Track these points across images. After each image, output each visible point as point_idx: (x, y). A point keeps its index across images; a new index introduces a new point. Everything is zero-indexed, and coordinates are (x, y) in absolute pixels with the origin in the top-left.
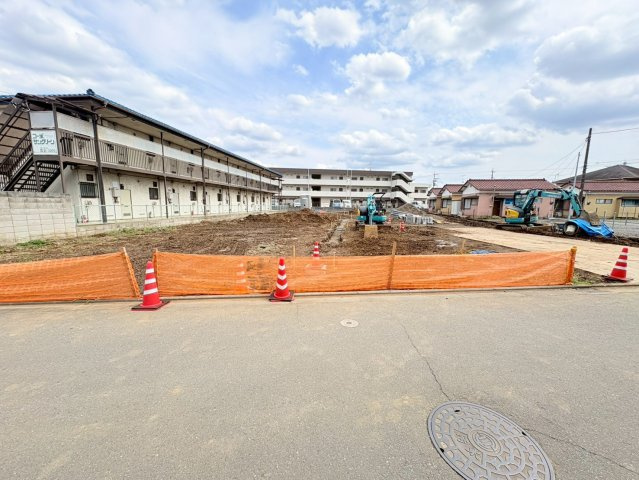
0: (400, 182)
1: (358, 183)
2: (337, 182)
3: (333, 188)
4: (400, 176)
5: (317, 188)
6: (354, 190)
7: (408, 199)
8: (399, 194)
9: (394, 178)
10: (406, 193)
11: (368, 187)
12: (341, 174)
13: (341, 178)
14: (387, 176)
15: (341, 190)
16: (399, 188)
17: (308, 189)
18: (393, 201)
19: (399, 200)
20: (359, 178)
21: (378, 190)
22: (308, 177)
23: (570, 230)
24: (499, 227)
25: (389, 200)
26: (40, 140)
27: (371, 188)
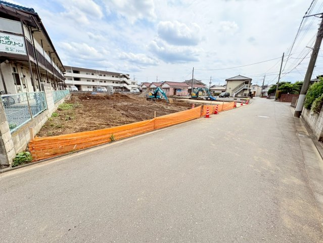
0: (125, 79)
1: (103, 78)
2: (90, 76)
3: (88, 80)
4: (124, 76)
5: (77, 79)
6: (101, 82)
7: (129, 87)
8: (125, 85)
9: (121, 77)
10: (128, 84)
11: (108, 81)
12: (93, 72)
13: (93, 74)
14: (118, 75)
15: (93, 81)
16: (124, 82)
17: (71, 79)
18: (122, 88)
19: (125, 88)
20: (103, 75)
21: (113, 82)
22: (70, 72)
23: (209, 98)
24: (190, 99)
25: (120, 88)
26: (5, 41)
27: (110, 81)
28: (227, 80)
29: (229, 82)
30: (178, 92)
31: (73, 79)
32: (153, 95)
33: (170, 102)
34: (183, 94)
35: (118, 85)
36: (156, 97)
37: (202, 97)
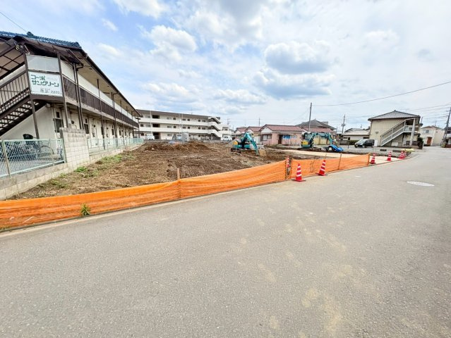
0: (214, 124)
1: (186, 123)
2: (171, 121)
3: (169, 126)
4: (214, 120)
5: (156, 125)
6: (184, 128)
7: (219, 134)
8: (214, 131)
9: (210, 121)
10: (218, 130)
11: (193, 126)
12: (175, 116)
13: (174, 119)
14: (205, 119)
15: (175, 127)
16: (213, 127)
17: (149, 126)
18: (209, 135)
19: (214, 135)
20: (187, 119)
21: (199, 128)
22: (149, 117)
23: (330, 149)
24: (299, 149)
25: (207, 135)
26: (40, 81)
27: (196, 126)
28: (372, 120)
29: (374, 122)
30: (285, 140)
31: (152, 126)
32: (239, 144)
33: (261, 154)
34: (293, 143)
35: (202, 131)
36: (243, 148)
37: (319, 147)
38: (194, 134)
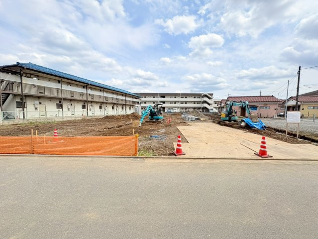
0: (206, 99)
1: (184, 99)
2: (173, 99)
3: (171, 102)
4: (206, 96)
6: (182, 103)
7: (209, 107)
8: (205, 105)
9: (203, 97)
10: (209, 104)
11: (189, 102)
12: (175, 95)
13: (175, 97)
14: (199, 96)
15: (175, 103)
16: (205, 102)
18: (202, 109)
19: (205, 108)
20: (184, 97)
21: (194, 103)
22: (158, 97)
25: (199, 108)
27: (191, 102)
35: (196, 105)
38: (189, 108)
